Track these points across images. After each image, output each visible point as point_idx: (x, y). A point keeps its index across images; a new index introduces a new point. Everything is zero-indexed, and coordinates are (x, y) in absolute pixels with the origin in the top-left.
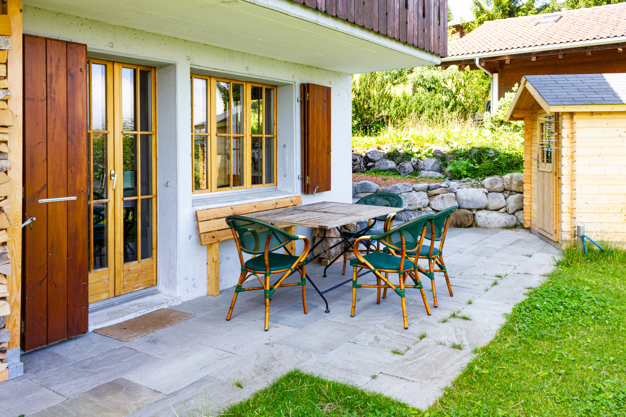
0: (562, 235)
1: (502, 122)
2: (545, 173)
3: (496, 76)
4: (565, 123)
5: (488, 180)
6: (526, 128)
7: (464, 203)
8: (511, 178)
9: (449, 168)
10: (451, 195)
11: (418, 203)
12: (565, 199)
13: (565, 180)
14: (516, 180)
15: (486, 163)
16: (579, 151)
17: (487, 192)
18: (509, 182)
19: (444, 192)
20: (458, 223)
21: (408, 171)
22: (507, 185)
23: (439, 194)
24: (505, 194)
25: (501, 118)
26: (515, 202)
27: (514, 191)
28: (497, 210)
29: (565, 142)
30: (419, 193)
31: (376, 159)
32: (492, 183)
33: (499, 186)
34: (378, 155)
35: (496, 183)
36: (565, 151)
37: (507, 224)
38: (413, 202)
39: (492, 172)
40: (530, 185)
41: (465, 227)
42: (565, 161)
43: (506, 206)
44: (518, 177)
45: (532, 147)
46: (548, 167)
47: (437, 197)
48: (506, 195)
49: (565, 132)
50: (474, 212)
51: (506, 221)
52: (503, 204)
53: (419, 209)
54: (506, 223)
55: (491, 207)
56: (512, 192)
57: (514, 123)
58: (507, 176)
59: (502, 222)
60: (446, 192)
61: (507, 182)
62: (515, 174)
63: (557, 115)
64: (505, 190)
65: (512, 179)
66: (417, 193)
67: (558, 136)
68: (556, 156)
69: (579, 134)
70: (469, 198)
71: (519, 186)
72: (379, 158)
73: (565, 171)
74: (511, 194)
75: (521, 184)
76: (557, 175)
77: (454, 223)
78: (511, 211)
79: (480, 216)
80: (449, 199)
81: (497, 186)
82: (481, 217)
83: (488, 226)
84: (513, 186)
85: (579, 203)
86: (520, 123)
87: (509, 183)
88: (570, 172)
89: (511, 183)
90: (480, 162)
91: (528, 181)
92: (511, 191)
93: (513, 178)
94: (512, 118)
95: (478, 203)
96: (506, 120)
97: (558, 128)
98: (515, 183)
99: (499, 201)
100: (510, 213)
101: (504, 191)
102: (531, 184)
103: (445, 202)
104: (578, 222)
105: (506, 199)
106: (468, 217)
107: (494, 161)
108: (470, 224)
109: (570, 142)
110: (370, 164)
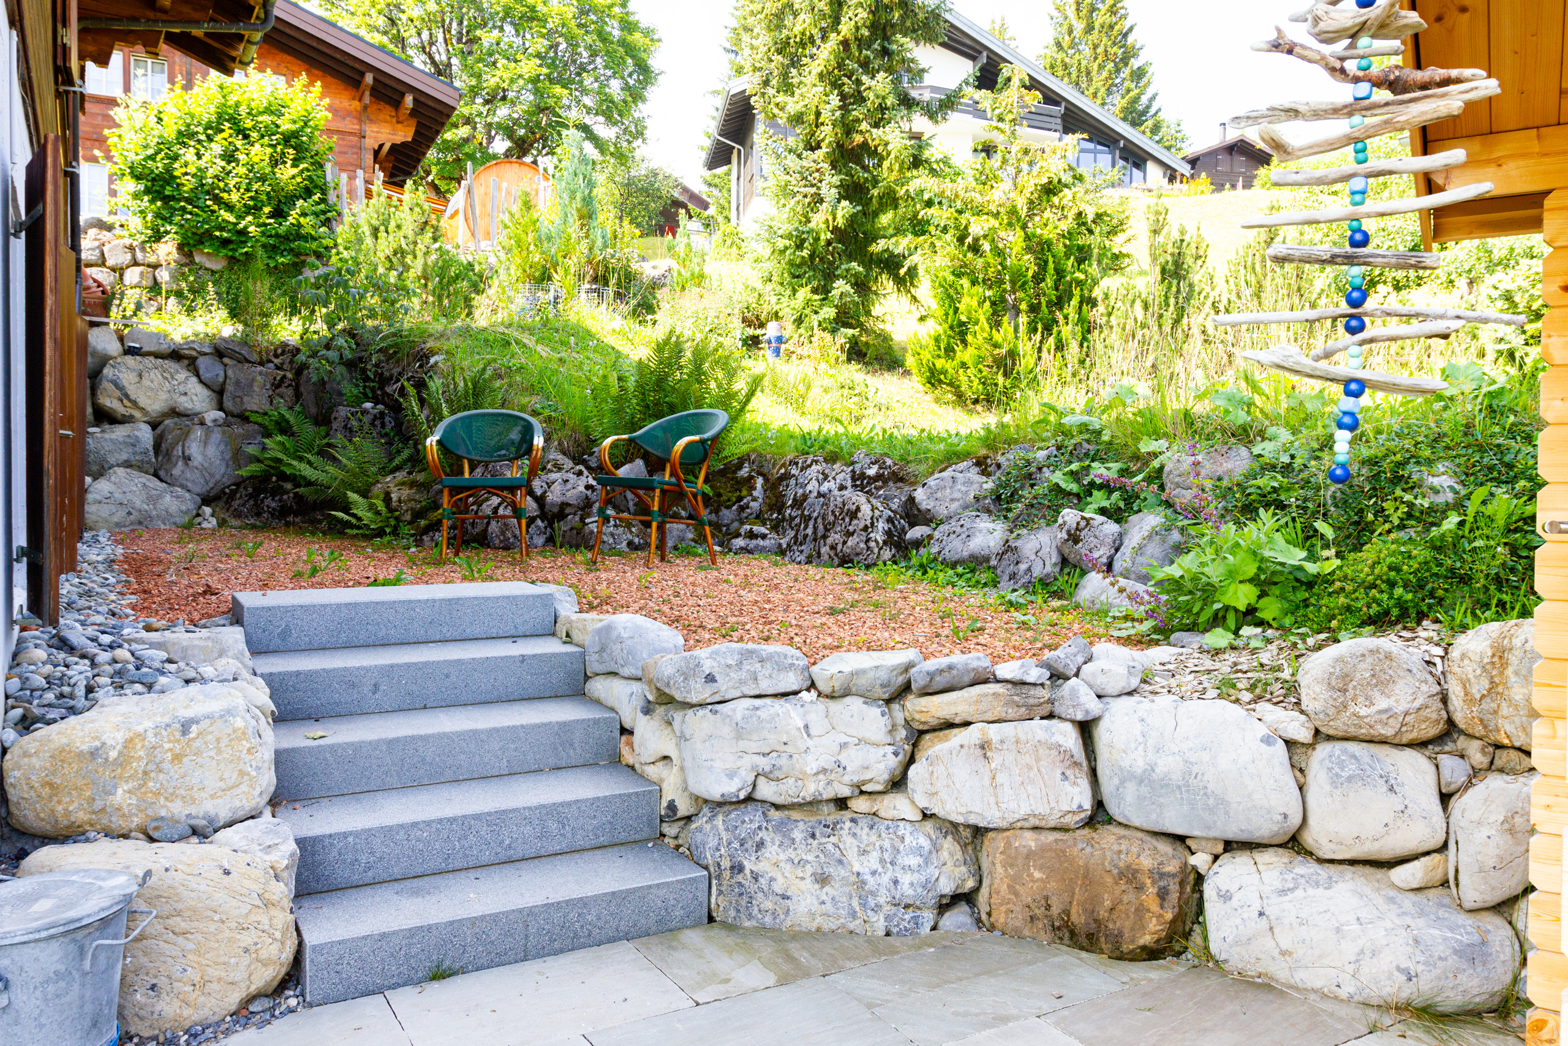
5: (1327, 656)
7: (1130, 792)
8: (1501, 655)
10: (1041, 735)
11: (812, 767)
17: (1304, 735)
18: (1485, 685)
19: (998, 712)
20: (1078, 918)
21: (1029, 569)
22: (1469, 697)
23: (967, 724)
24: (1445, 761)
26: (1506, 830)
27: (1512, 749)
28: (1380, 865)
30: (835, 706)
31: (942, 511)
32: (1346, 677)
33: (1404, 701)
34: (957, 495)
35: (1381, 681)
37: (1422, 983)
38: (783, 761)
39: (1400, 604)
41: (1120, 956)
43: (1441, 849)
47: (959, 737)
48: (1454, 769)
50: (1200, 860)
51: (1415, 966)
52: (1421, 832)
53: (841, 803)
54: (1411, 976)
55: (1324, 841)
56: (1500, 752)
58: (1474, 641)
59: (1386, 962)
60: (1012, 712)
61: (1465, 684)
64: (1449, 730)
65: (1504, 665)
66: (822, 705)
70: (1168, 765)
72: (954, 506)
74: (1486, 768)
77: (1055, 910)
78: (1473, 891)
79: (1226, 897)
80: (1028, 759)
81: (1382, 703)
82: (1234, 902)
83: (1280, 971)
84: (1505, 710)
87: (1479, 687)
89: (1496, 687)
90: (1358, 538)
92: (1492, 746)
93: (1515, 660)
95: (1222, 801)
98: (1520, 691)
99: (1381, 806)
100: (1468, 905)
101: (1446, 735)
103: (1001, 778)
105: (1448, 793)
106: (1140, 888)
107: (1435, 532)
108: (1146, 939)
110: (916, 532)
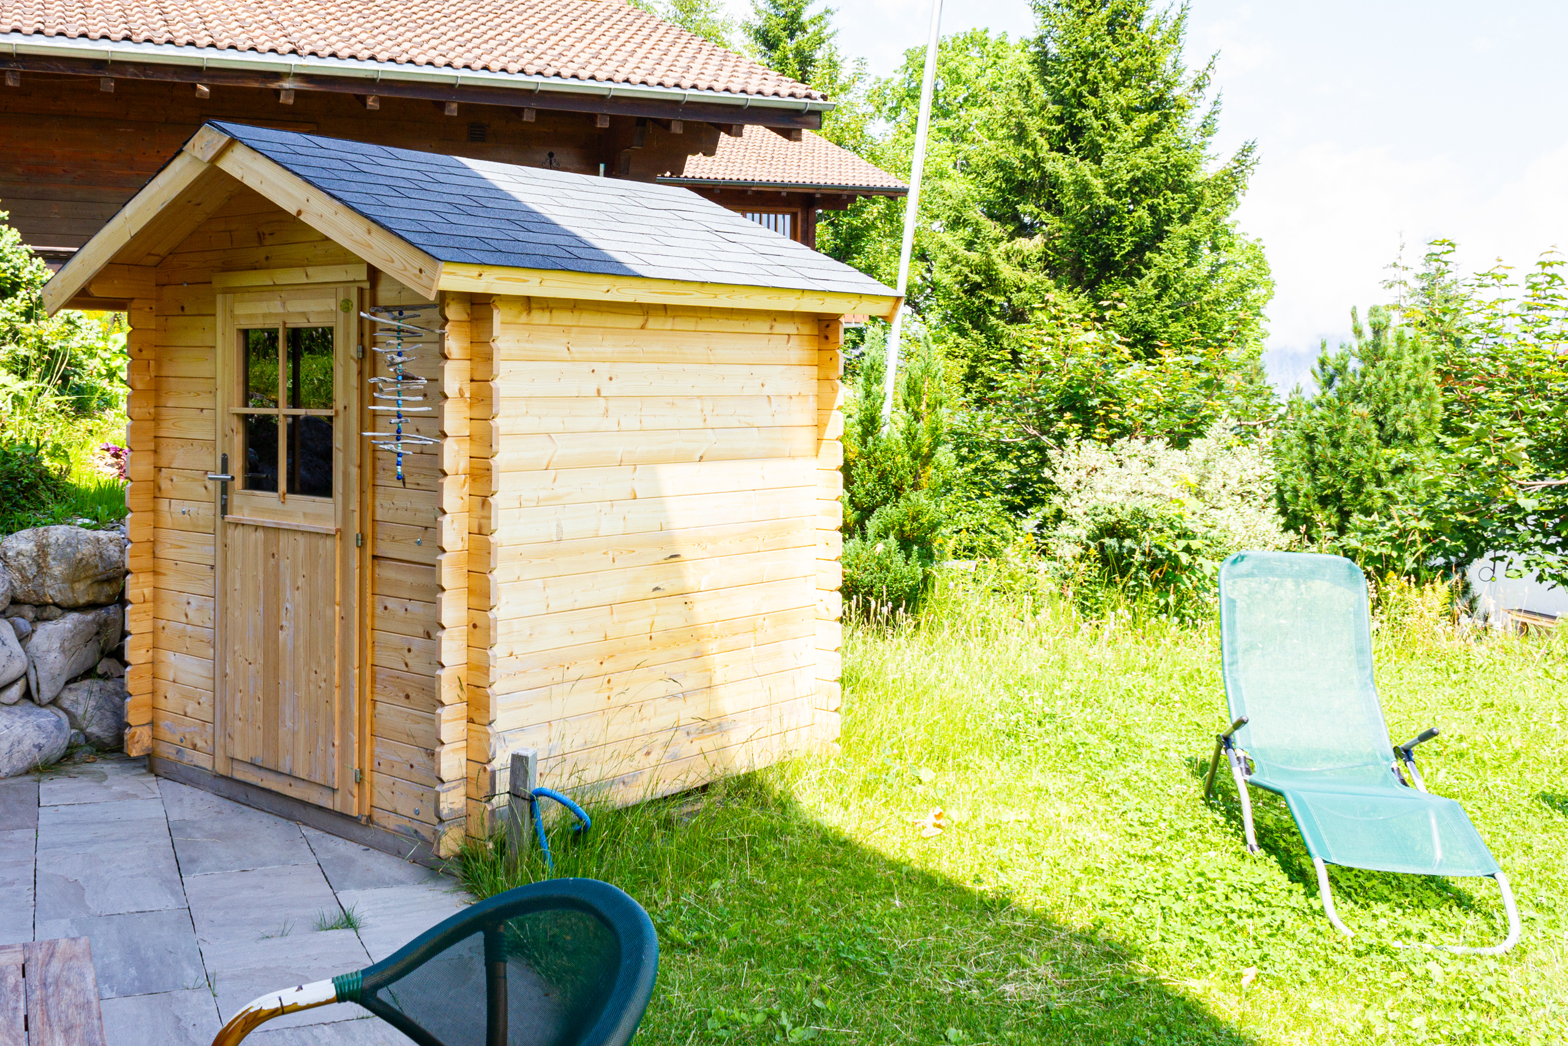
0: (442, 797)
2: (283, 538)
8: (42, 549)
14: (63, 557)
18: (35, 569)
22: (25, 579)
24: (19, 621)
26: (64, 652)
27: (55, 604)
37: (45, 750)
40: (149, 578)
43: (25, 674)
44: (69, 545)
45: (164, 424)
46: (307, 512)
48: (24, 624)
51: (42, 741)
52: (17, 667)
54: (39, 747)
56: (45, 610)
58: (21, 541)
59: (27, 745)
61: (22, 571)
62: (58, 533)
64: (15, 601)
65: (46, 554)
68: (361, 467)
71: (73, 582)
74: (38, 619)
75: (82, 570)
78: (47, 692)
84: (49, 582)
87: (32, 571)
88: (466, 536)
89: (42, 569)
91: (146, 561)
92: (41, 605)
93: (51, 551)
98: (57, 569)
99: (3, 654)
100: (44, 700)
101: (13, 606)
102: (155, 573)
105: (23, 638)
109: (468, 415)
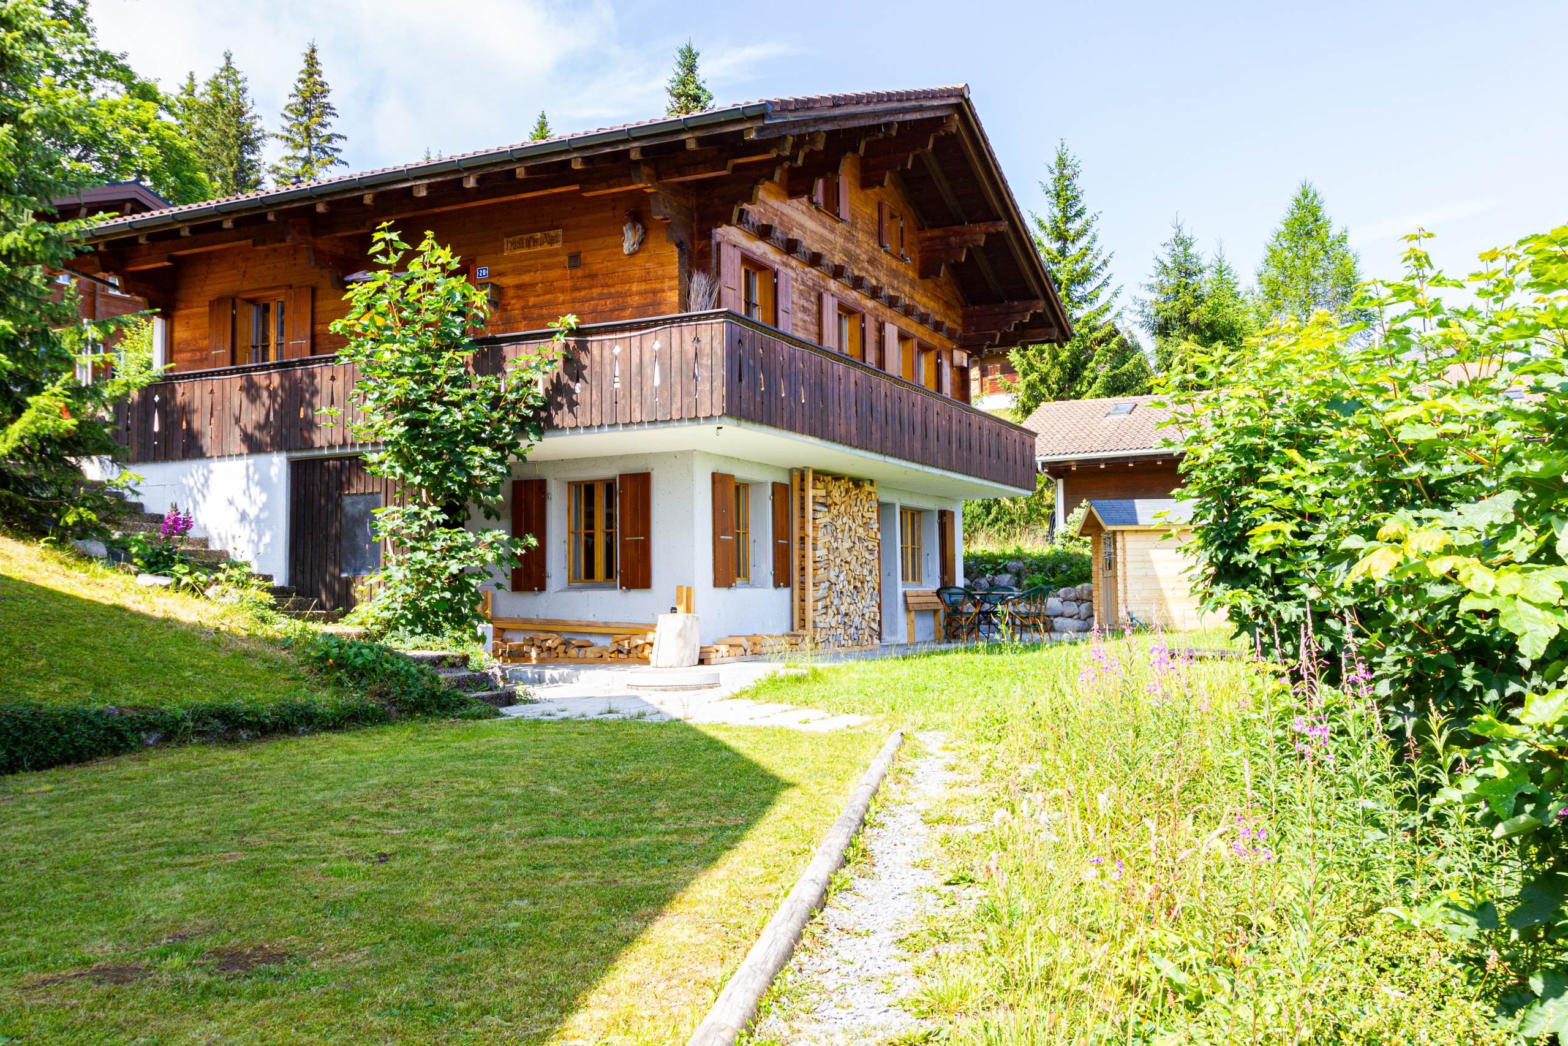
0: (1119, 621)
1: (1072, 538)
2: (1107, 581)
3: (1060, 482)
4: (1119, 538)
5: (1062, 590)
6: (1093, 542)
9: (1026, 582)
12: (1120, 594)
13: (1120, 580)
14: (1086, 590)
15: (1059, 577)
16: (1128, 559)
17: (1063, 601)
24: (1078, 603)
25: (1071, 533)
26: (1086, 609)
27: (1085, 600)
28: (1071, 617)
29: (1119, 552)
32: (1066, 593)
33: (1072, 595)
35: (1070, 593)
36: (1119, 559)
37: (1080, 628)
39: (1065, 584)
42: (1119, 566)
43: (1078, 613)
44: (1088, 587)
45: (1098, 559)
46: (1110, 573)
49: (1118, 545)
50: (1052, 618)
51: (1079, 625)
52: (1076, 612)
54: (1078, 627)
55: (1066, 614)
56: (1083, 601)
57: (1083, 538)
58: (1079, 587)
59: (1075, 626)
61: (1078, 592)
62: (1086, 585)
63: (1114, 532)
65: (1083, 589)
67: (1115, 548)
68: (1114, 563)
69: (1128, 546)
71: (1089, 595)
73: (1120, 573)
74: (1082, 603)
75: (1090, 593)
76: (1115, 577)
78: (1082, 617)
82: (1058, 622)
83: (1063, 630)
84: (1084, 595)
85: (1129, 596)
86: (1089, 539)
87: (1080, 593)
88: (1123, 573)
89: (1082, 593)
90: (1054, 576)
91: (1096, 590)
94: (1081, 534)
95: (1055, 610)
96: (1076, 536)
97: (1115, 542)
98: (1085, 592)
99: (1072, 609)
100: (1082, 619)
101: (1076, 600)
102: (1098, 591)
104: (1130, 609)
105: (1078, 607)
109: (1123, 552)
